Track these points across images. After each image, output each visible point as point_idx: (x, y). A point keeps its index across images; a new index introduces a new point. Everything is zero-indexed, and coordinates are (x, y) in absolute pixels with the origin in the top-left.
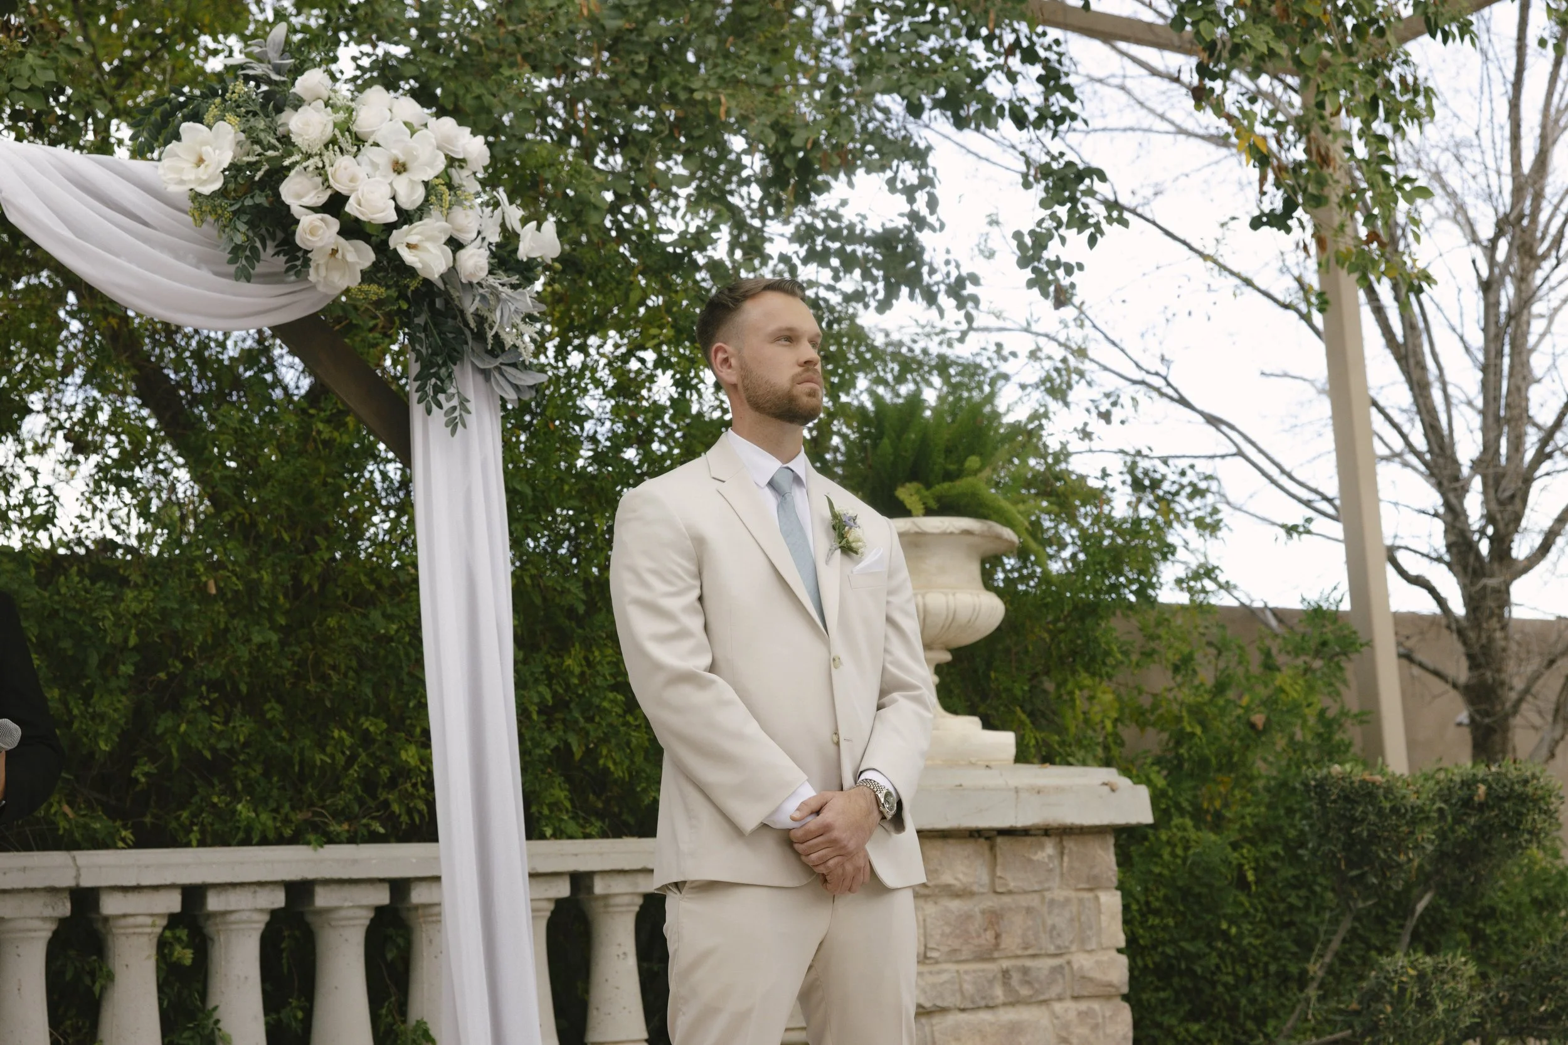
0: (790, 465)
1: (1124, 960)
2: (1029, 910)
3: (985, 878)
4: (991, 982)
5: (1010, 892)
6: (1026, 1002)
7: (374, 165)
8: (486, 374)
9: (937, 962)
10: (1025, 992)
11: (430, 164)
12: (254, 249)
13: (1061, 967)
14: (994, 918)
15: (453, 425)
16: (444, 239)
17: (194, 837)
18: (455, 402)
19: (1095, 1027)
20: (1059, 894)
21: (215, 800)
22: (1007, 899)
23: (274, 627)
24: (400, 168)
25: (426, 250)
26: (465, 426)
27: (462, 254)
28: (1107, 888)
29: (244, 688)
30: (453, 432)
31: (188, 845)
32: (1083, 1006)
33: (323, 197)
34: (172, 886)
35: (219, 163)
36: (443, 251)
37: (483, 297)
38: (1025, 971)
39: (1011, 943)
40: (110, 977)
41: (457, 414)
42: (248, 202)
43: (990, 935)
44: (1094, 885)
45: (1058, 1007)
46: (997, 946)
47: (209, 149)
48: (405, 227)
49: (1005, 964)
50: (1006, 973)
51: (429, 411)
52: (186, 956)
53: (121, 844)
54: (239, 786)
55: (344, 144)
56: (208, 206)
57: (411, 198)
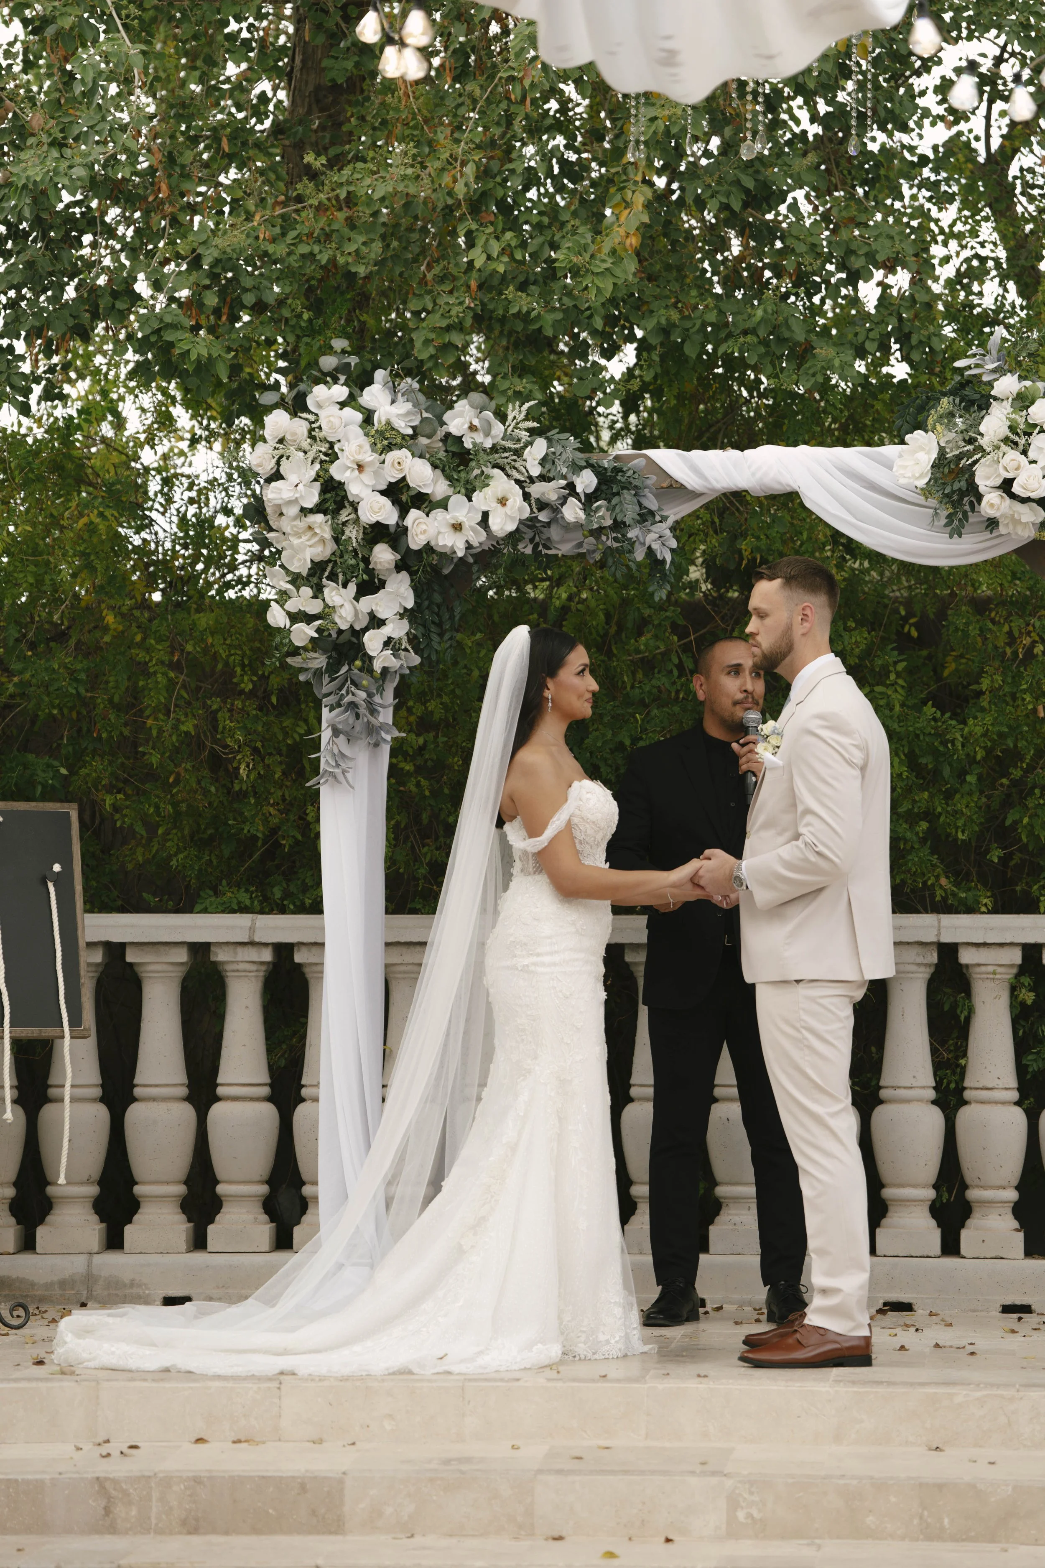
33: (998, 482)
34: (1013, 944)
35: (929, 460)
47: (921, 454)
52: (1030, 998)
53: (984, 909)
55: (1016, 438)
56: (926, 492)
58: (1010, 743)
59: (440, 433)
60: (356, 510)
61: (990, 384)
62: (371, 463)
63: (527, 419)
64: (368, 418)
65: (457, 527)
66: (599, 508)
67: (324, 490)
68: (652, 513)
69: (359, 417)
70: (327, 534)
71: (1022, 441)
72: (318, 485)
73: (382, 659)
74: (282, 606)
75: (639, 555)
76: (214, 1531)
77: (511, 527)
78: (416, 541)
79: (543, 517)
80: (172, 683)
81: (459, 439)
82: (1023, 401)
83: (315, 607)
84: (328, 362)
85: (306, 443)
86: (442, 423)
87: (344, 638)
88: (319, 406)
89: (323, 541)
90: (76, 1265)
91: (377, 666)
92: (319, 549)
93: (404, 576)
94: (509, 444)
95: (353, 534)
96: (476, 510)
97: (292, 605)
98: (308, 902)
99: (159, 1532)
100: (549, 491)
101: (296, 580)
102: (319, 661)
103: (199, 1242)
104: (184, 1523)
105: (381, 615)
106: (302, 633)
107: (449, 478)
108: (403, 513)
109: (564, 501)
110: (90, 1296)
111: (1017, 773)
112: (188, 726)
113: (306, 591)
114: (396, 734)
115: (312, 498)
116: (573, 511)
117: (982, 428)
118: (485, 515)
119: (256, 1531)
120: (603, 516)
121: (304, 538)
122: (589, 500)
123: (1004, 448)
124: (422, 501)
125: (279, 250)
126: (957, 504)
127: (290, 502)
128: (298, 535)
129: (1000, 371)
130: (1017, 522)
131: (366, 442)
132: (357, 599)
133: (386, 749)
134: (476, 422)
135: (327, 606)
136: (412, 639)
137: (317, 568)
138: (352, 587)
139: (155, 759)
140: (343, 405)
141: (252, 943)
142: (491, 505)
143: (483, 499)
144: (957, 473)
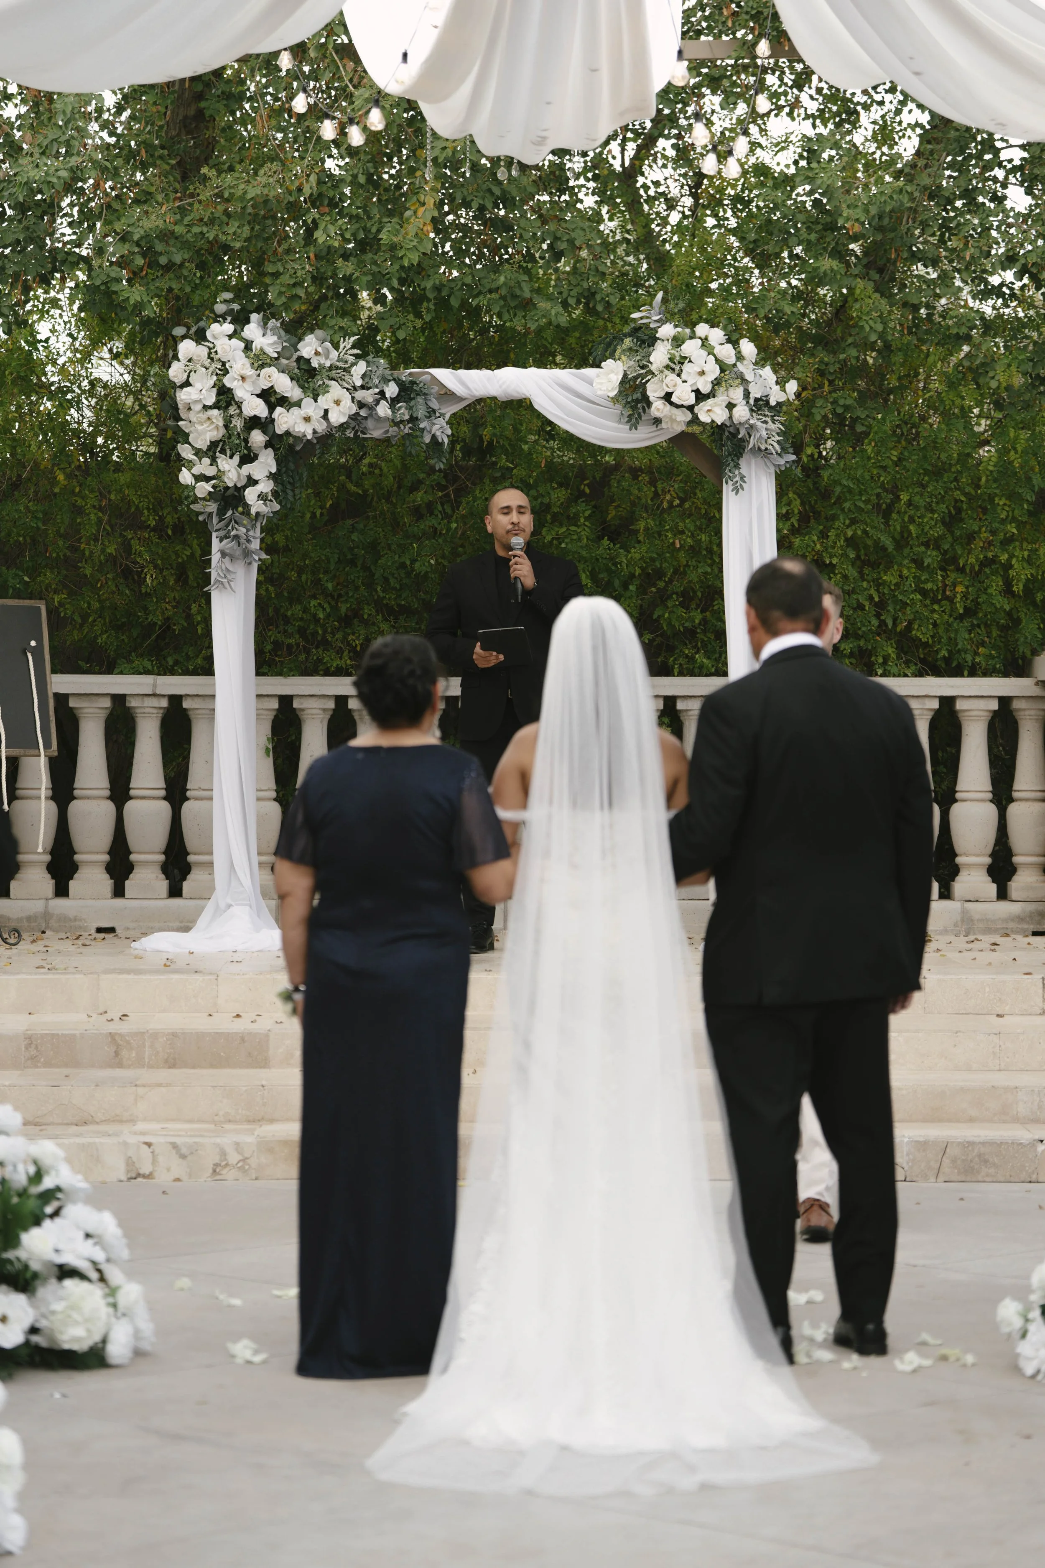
7: (689, 374)
8: (756, 463)
11: (713, 372)
12: (637, 416)
15: (736, 490)
16: (725, 404)
18: (737, 479)
21: (687, 652)
24: (702, 373)
25: (715, 412)
26: (742, 489)
27: (735, 410)
30: (737, 493)
33: (662, 394)
35: (619, 379)
36: (723, 411)
37: (749, 428)
41: (741, 484)
42: (631, 398)
47: (612, 376)
48: (703, 403)
51: (728, 483)
55: (673, 366)
56: (615, 400)
57: (705, 389)
58: (658, 564)
59: (295, 357)
60: (240, 407)
61: (656, 330)
62: (251, 376)
63: (353, 347)
64: (248, 346)
65: (307, 419)
66: (400, 408)
67: (219, 394)
68: (434, 411)
69: (242, 345)
70: (221, 423)
71: (677, 368)
72: (215, 390)
73: (256, 506)
74: (189, 470)
75: (427, 439)
76: (185, 1065)
77: (343, 419)
78: (281, 427)
79: (363, 413)
80: (100, 521)
81: (308, 361)
82: (677, 341)
83: (211, 471)
84: (220, 308)
85: (207, 362)
86: (297, 350)
87: (229, 492)
88: (214, 337)
89: (217, 427)
90: (37, 907)
91: (253, 511)
92: (215, 433)
93: (270, 451)
94: (340, 364)
95: (238, 424)
96: (320, 408)
97: (196, 470)
98: (191, 668)
99: (150, 1067)
100: (368, 396)
101: (198, 453)
102: (212, 507)
103: (119, 892)
104: (166, 1061)
105: (256, 478)
106: (204, 489)
107: (301, 387)
108: (271, 408)
109: (377, 402)
110: (47, 927)
111: (661, 584)
112: (111, 550)
113: (206, 461)
114: (264, 556)
115: (211, 400)
116: (383, 410)
117: (652, 359)
118: (326, 412)
119: (212, 1066)
120: (403, 413)
121: (205, 426)
122: (393, 402)
123: (666, 372)
124: (284, 402)
125: (179, 229)
126: (634, 408)
127: (197, 402)
128: (201, 423)
129: (662, 322)
130: (673, 420)
131: (247, 362)
132: (240, 465)
133: (255, 566)
134: (320, 350)
135: (219, 470)
136: (275, 493)
137: (213, 445)
138: (237, 458)
139: (88, 571)
140: (230, 337)
141: (154, 695)
142: (330, 405)
143: (325, 401)
144: (635, 388)
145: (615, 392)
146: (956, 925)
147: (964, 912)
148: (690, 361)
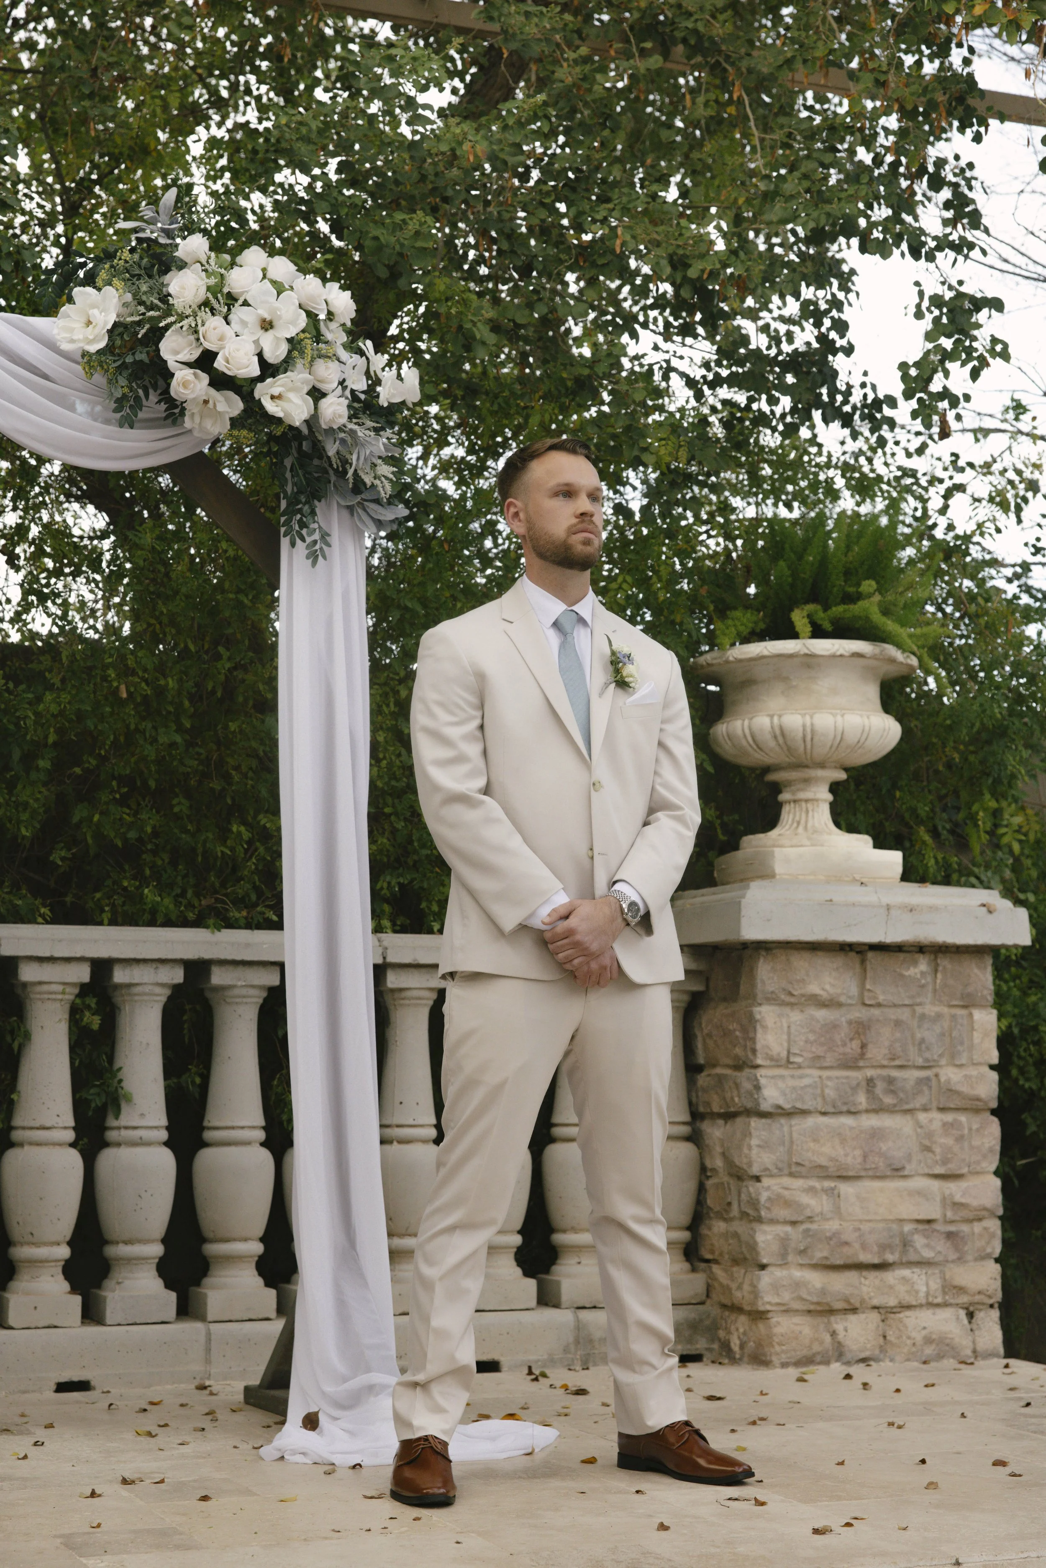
0: (574, 608)
1: (994, 1076)
2: (898, 1023)
3: (854, 990)
4: (855, 1089)
5: (879, 1005)
6: (890, 1110)
7: (244, 323)
8: (351, 509)
9: (800, 1067)
10: (888, 1100)
11: (293, 323)
12: (137, 398)
13: (928, 1079)
14: (861, 1029)
15: (313, 557)
16: (306, 389)
17: (106, 917)
18: (316, 536)
19: (960, 1139)
20: (930, 1009)
21: (125, 884)
22: (876, 1012)
23: (180, 729)
24: (267, 325)
25: (290, 401)
26: (325, 558)
27: (324, 403)
28: (982, 1006)
29: (152, 784)
30: (314, 563)
31: (101, 923)
32: (949, 1117)
33: (196, 354)
34: (81, 959)
35: (106, 323)
36: (304, 400)
37: (343, 441)
38: (891, 1081)
39: (877, 1052)
40: (27, 1036)
41: (317, 547)
42: (129, 359)
43: (856, 1044)
44: (969, 1003)
45: (922, 1117)
46: (862, 1055)
47: (95, 312)
48: (269, 380)
49: (870, 1073)
50: (870, 1082)
51: (293, 544)
52: (95, 1022)
53: (40, 920)
54: (148, 872)
55: (216, 305)
56: (99, 359)
57: (276, 353)
58: (90, 724)
61: (171, 246)
71: (222, 309)
117: (170, 291)
123: (202, 313)
126: (133, 381)
130: (205, 413)
144: (136, 344)
145: (102, 344)
146: (566, 1350)
147: (579, 1327)
148: (246, 304)
